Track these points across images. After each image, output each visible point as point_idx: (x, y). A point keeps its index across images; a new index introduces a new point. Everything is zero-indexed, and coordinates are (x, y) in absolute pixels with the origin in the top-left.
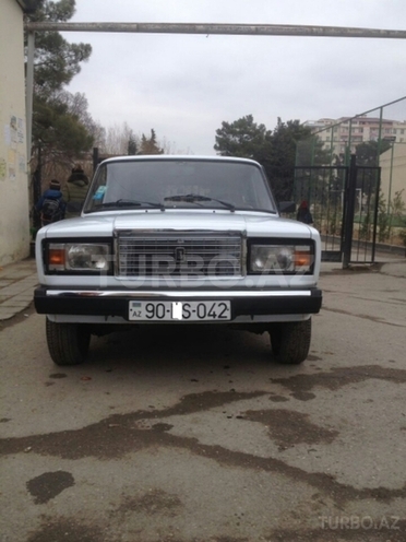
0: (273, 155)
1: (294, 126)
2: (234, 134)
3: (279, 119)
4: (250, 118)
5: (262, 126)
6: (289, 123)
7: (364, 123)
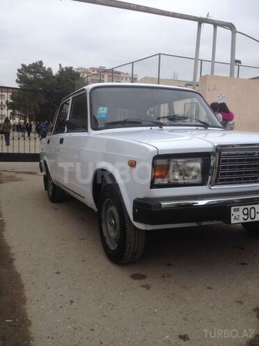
0: (58, 89)
1: (70, 70)
2: (31, 73)
3: (60, 65)
4: (41, 63)
5: (50, 69)
6: (66, 68)
7: (104, 72)
